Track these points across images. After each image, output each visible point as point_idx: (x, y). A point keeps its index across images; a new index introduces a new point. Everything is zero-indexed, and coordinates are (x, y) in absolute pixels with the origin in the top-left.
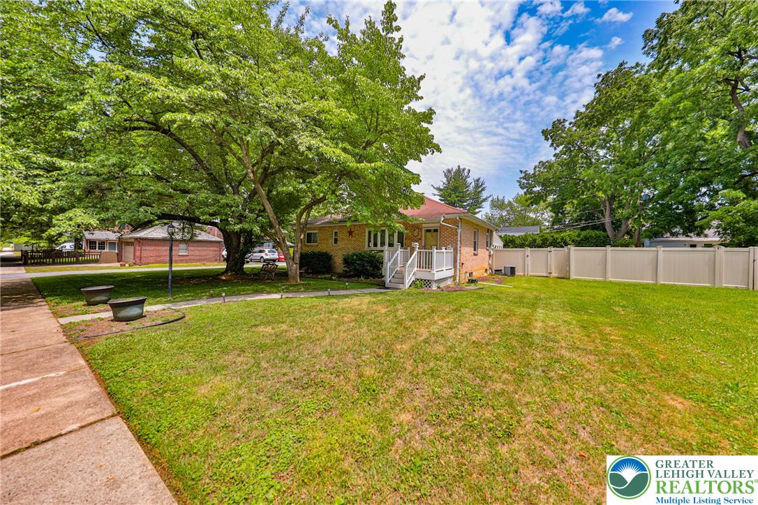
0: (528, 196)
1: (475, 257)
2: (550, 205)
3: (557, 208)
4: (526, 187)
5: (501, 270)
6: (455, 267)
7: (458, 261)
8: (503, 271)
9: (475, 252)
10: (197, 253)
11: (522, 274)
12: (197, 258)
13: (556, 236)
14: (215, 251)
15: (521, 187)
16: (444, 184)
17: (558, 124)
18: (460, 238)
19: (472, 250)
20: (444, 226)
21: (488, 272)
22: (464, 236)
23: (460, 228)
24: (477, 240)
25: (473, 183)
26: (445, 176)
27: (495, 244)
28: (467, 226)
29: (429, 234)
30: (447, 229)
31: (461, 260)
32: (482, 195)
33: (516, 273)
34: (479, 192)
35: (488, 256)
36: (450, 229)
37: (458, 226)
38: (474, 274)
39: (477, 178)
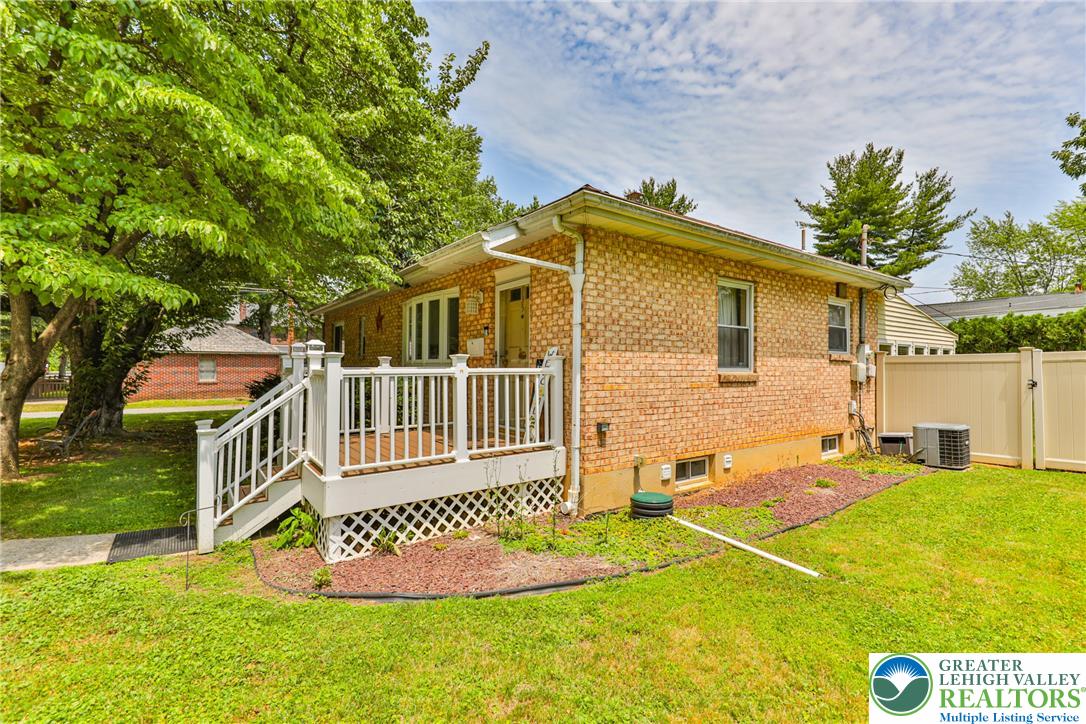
1: (732, 392)
5: (903, 440)
6: (566, 441)
7: (577, 416)
8: (911, 444)
9: (737, 372)
10: (235, 378)
11: (1008, 458)
12: (234, 387)
16: (829, 194)
18: (583, 314)
19: (708, 365)
20: (538, 269)
21: (850, 446)
22: (616, 302)
23: (579, 266)
24: (750, 324)
25: (916, 189)
26: (833, 175)
27: (894, 339)
28: (643, 262)
29: (516, 305)
30: (547, 281)
31: (588, 409)
32: (943, 214)
33: (972, 453)
34: (933, 207)
35: (848, 388)
36: (555, 279)
37: (572, 264)
38: (726, 460)
39: (927, 171)
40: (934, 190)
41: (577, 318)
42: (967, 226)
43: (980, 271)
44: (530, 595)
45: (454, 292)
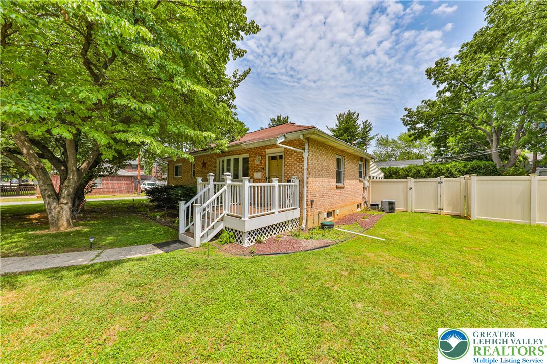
0: (412, 132)
1: (339, 190)
2: (432, 140)
3: (439, 142)
4: (409, 124)
5: (377, 205)
6: (301, 206)
7: (305, 198)
8: (380, 206)
9: (340, 185)
10: (111, 186)
11: (404, 209)
12: (111, 190)
13: (441, 167)
14: (128, 184)
15: (405, 124)
16: (337, 125)
17: (441, 63)
18: (308, 166)
19: (334, 182)
20: (288, 150)
21: (363, 207)
22: (315, 162)
23: (306, 151)
24: (342, 170)
25: (362, 125)
26: (338, 119)
27: (372, 175)
28: (321, 150)
29: (274, 162)
30: (292, 154)
31: (309, 196)
32: (369, 134)
33: (396, 208)
34: (367, 132)
35: (362, 189)
36: (295, 154)
37: (304, 149)
38: (337, 212)
39: (365, 120)
40: (367, 127)
41: (305, 167)
42: (376, 138)
43: (378, 153)
44: (318, 250)
45: (247, 156)
